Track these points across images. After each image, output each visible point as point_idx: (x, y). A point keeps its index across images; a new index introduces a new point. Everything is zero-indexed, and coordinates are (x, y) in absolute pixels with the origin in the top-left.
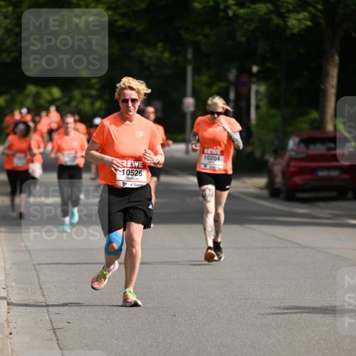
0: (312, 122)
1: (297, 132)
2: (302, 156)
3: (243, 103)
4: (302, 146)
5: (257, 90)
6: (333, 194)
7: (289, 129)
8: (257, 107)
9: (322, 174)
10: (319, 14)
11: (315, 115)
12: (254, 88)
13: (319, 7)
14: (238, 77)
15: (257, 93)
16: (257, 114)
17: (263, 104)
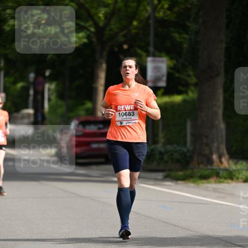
0: (87, 110)
1: (77, 117)
2: (80, 133)
3: (39, 97)
4: (81, 127)
5: (49, 88)
6: (102, 160)
7: (71, 115)
8: (49, 100)
9: (94, 146)
10: (92, 35)
11: (89, 105)
12: (47, 86)
13: (93, 29)
14: (36, 78)
15: (49, 89)
16: (49, 104)
17: (53, 97)
